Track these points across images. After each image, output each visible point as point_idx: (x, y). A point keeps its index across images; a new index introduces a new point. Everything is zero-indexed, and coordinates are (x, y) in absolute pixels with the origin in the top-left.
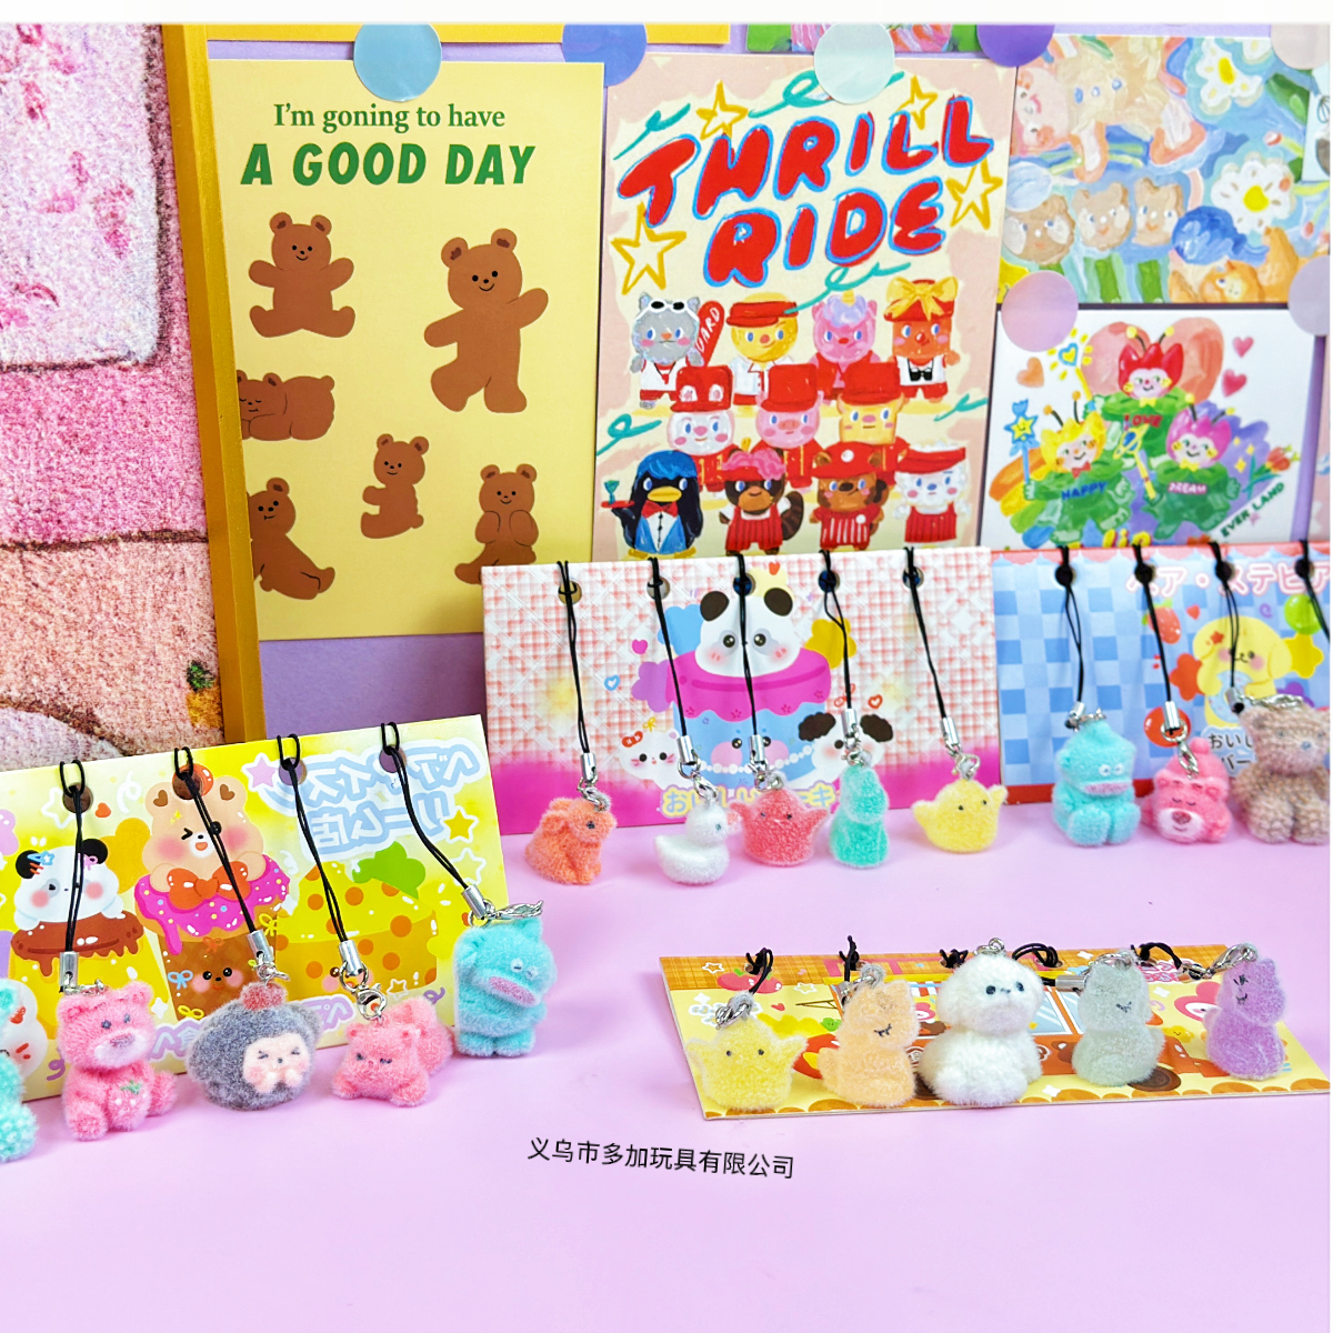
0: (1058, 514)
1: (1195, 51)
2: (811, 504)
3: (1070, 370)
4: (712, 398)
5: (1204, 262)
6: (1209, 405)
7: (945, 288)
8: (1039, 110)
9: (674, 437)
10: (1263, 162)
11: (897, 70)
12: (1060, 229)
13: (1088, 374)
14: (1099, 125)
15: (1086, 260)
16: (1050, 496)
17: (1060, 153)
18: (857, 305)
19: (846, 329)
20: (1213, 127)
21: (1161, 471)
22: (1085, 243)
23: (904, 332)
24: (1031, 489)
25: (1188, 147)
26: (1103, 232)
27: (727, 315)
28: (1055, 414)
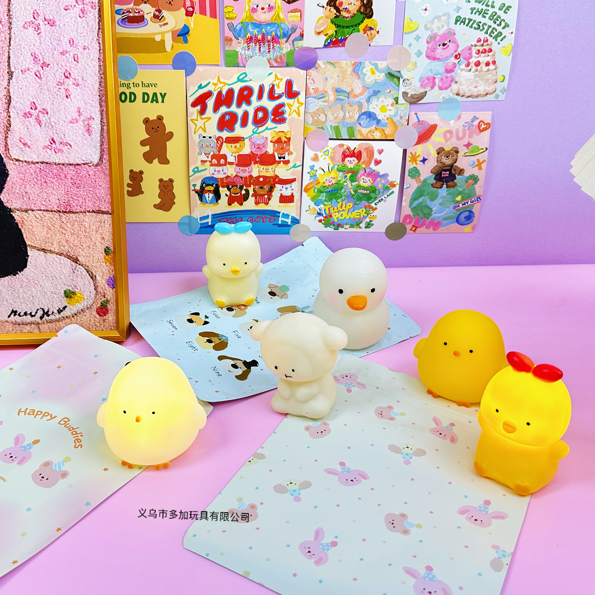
0: (324, 197)
1: (363, 65)
2: (251, 192)
3: (327, 157)
4: (221, 163)
5: (367, 127)
6: (370, 168)
7: (288, 134)
8: (314, 83)
9: (211, 173)
10: (385, 98)
11: (271, 72)
12: (322, 117)
13: (332, 159)
14: (333, 87)
15: (330, 126)
16: (322, 192)
17: (322, 96)
18: (262, 138)
19: (259, 144)
20: (369, 88)
21: (355, 186)
22: (330, 121)
23: (276, 146)
24: (316, 190)
25: (361, 94)
26: (336, 118)
27: (224, 140)
28: (322, 169)
